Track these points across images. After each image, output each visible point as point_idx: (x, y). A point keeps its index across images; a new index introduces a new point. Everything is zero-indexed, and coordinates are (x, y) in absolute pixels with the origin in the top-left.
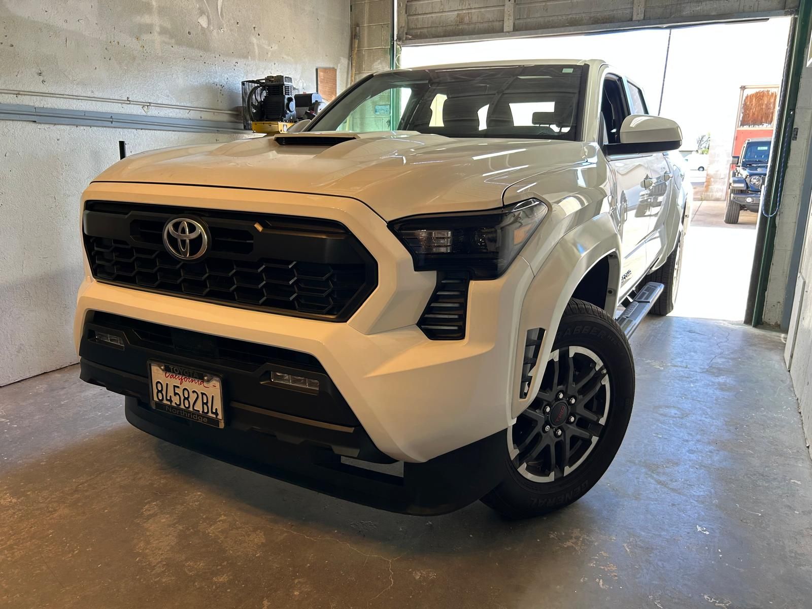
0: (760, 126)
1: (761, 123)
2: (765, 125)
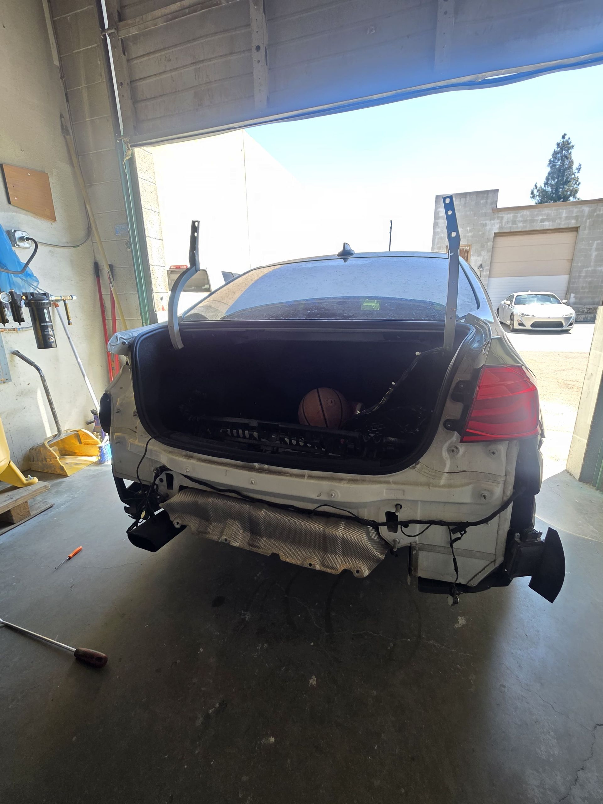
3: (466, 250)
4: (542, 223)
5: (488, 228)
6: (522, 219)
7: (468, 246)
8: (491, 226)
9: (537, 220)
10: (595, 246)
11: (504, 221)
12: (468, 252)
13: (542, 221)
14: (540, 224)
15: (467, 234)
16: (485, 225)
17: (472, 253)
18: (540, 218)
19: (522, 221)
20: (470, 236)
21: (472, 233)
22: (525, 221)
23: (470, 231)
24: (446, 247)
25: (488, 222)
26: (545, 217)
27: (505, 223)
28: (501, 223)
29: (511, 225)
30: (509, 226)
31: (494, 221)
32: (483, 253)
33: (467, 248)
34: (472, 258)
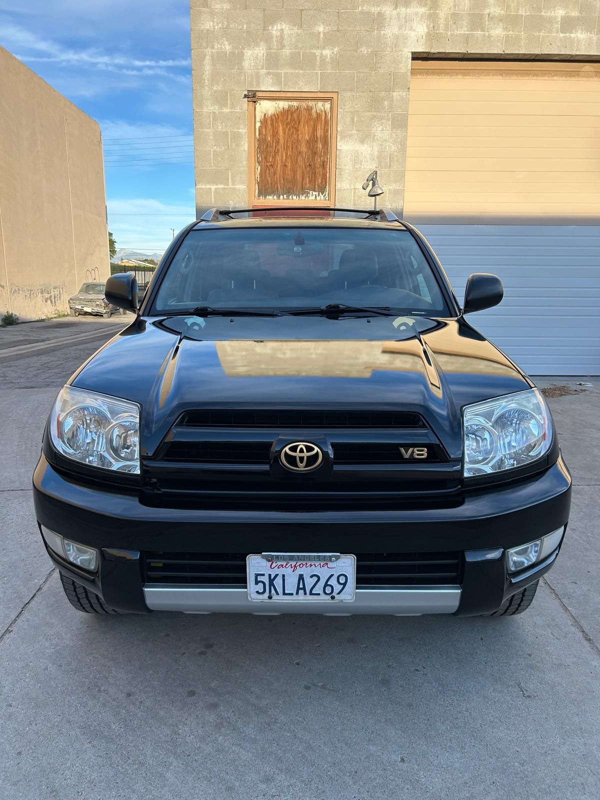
0: (303, 198)
1: (303, 191)
2: (312, 196)
3: (319, 115)
4: (568, 35)
5: (390, 31)
6: (503, 12)
7: (325, 100)
8: (400, 28)
9: (551, 20)
11: (442, 14)
12: (326, 123)
13: (568, 24)
14: (562, 35)
15: (318, 52)
16: (379, 21)
17: (339, 129)
18: (560, 13)
19: (501, 19)
20: (328, 60)
21: (336, 50)
22: (510, 20)
23: (329, 41)
24: (245, 96)
26: (575, 14)
27: (446, 19)
28: (432, 17)
29: (468, 31)
30: (463, 32)
31: (408, 10)
32: (380, 129)
33: (322, 108)
34: (340, 146)
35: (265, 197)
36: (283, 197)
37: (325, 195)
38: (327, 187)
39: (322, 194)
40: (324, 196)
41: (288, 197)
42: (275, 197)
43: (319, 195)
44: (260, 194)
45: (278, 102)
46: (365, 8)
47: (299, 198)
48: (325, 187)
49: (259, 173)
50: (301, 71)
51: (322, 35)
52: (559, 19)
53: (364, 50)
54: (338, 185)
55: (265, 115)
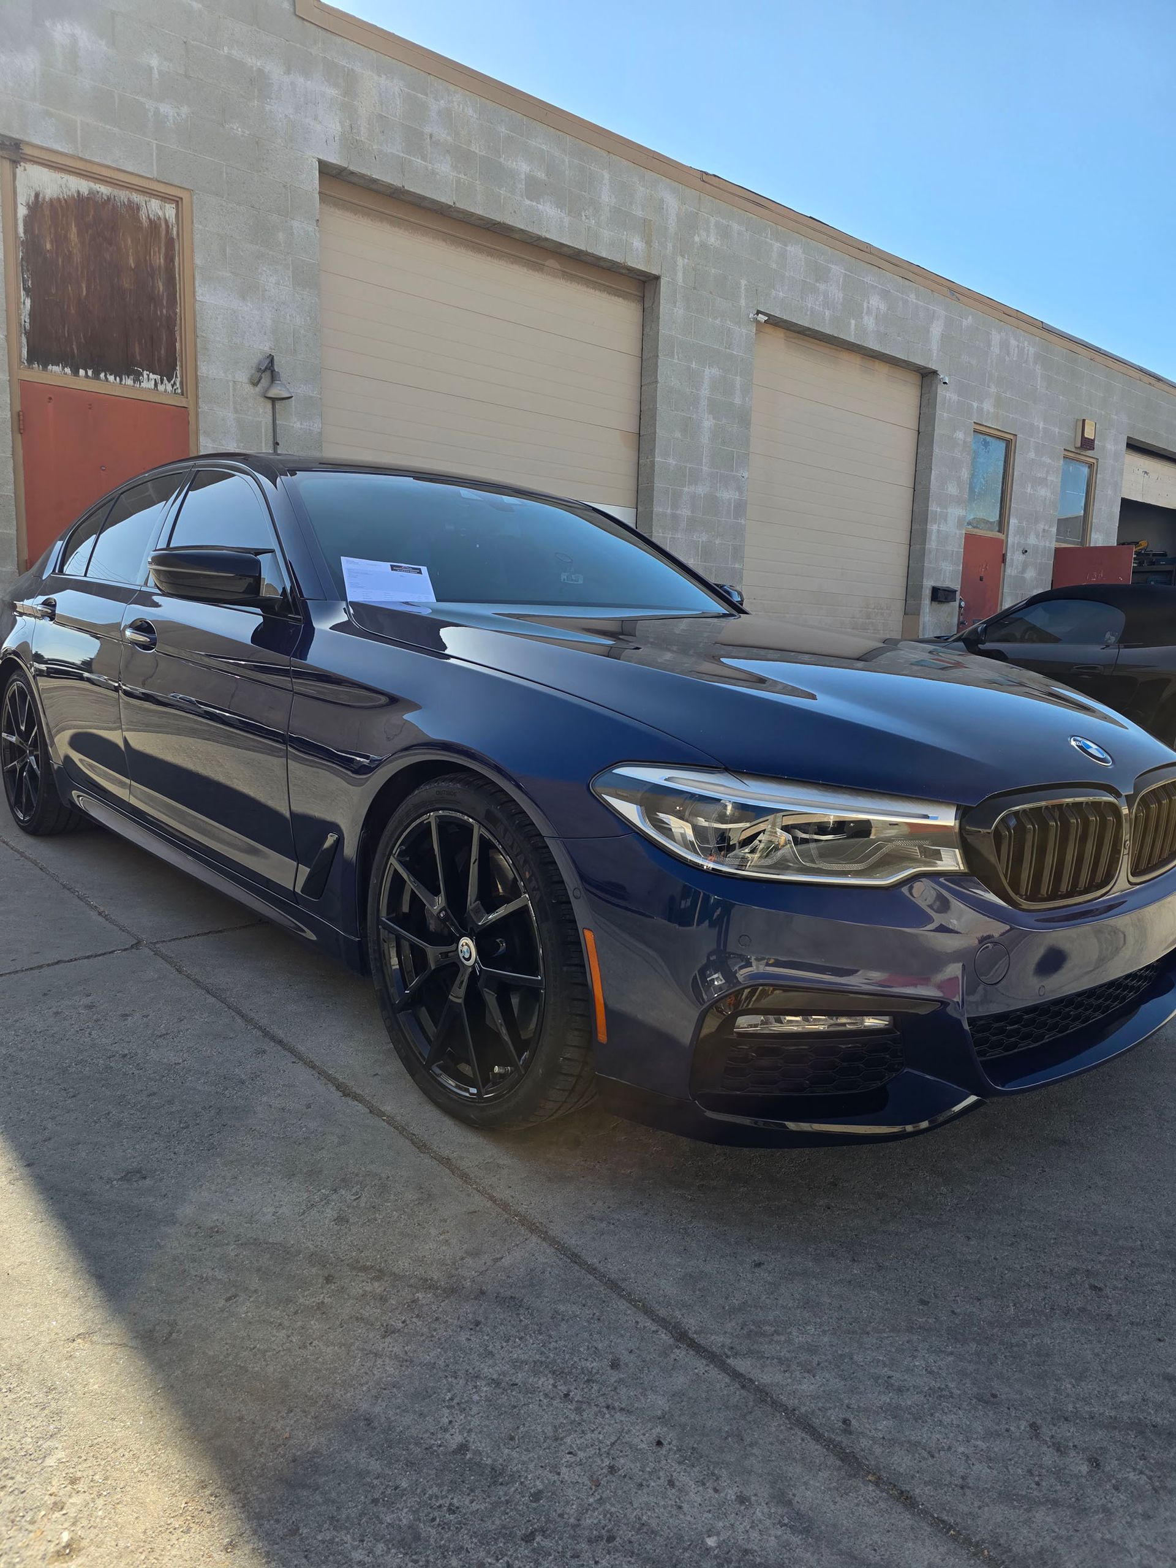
0: (129, 381)
1: (126, 368)
2: (148, 381)
3: (154, 225)
4: (534, 204)
5: (281, 110)
6: (450, 139)
7: (165, 198)
8: (297, 111)
9: (512, 175)
10: (705, 392)
11: (363, 109)
12: (170, 243)
13: (534, 189)
14: (528, 202)
15: (149, 104)
16: (258, 84)
17: (198, 261)
18: (523, 167)
19: (448, 150)
20: (170, 124)
21: (185, 110)
22: (462, 157)
23: (171, 89)
25: (275, 71)
26: (541, 175)
27: (369, 120)
28: (348, 109)
29: (403, 152)
30: (395, 152)
31: (309, 82)
32: (273, 279)
33: (160, 214)
34: (202, 295)
35: (45, 367)
36: (86, 373)
37: (175, 383)
38: (178, 368)
39: (169, 382)
40: (173, 386)
41: (96, 376)
42: (68, 370)
43: (162, 383)
44: (31, 358)
45: (66, 177)
46: (234, 52)
47: (121, 380)
48: (175, 369)
49: (28, 312)
50: (116, 130)
51: (156, 75)
52: (523, 177)
53: (237, 128)
54: (204, 369)
55: (37, 195)
